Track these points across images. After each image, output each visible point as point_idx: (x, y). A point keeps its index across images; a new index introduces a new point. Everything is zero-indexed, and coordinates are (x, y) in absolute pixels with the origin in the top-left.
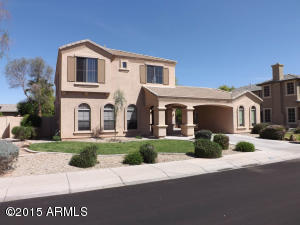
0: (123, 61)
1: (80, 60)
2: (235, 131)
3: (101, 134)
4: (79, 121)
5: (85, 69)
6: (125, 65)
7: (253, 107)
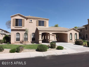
0: (30, 19)
1: (17, 20)
2: (68, 42)
3: (23, 42)
4: (17, 38)
5: (18, 23)
6: (31, 21)
7: (76, 33)
